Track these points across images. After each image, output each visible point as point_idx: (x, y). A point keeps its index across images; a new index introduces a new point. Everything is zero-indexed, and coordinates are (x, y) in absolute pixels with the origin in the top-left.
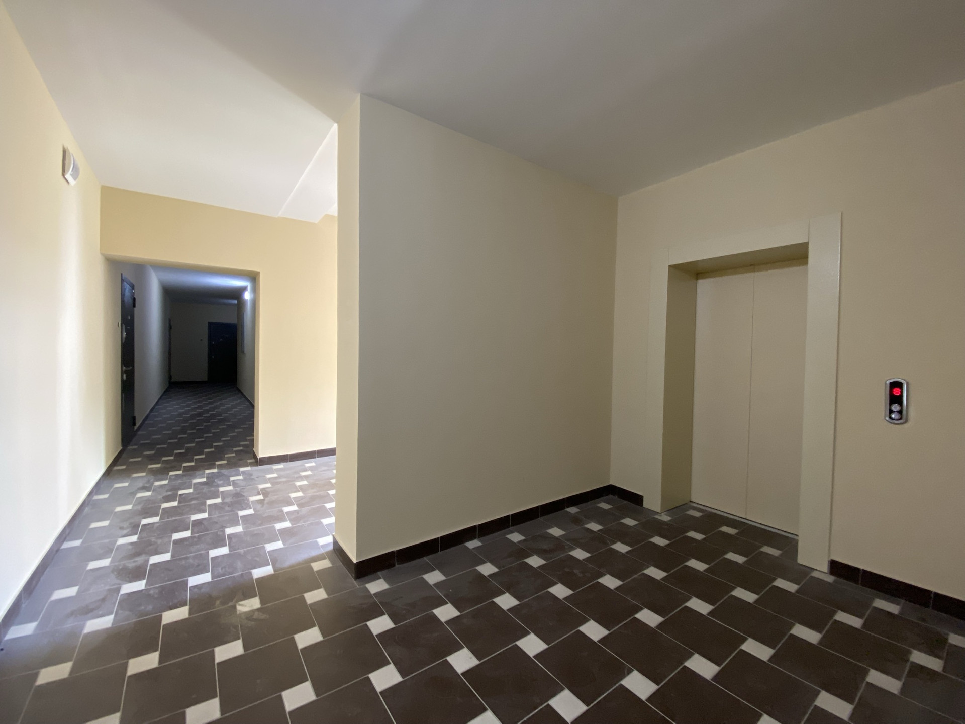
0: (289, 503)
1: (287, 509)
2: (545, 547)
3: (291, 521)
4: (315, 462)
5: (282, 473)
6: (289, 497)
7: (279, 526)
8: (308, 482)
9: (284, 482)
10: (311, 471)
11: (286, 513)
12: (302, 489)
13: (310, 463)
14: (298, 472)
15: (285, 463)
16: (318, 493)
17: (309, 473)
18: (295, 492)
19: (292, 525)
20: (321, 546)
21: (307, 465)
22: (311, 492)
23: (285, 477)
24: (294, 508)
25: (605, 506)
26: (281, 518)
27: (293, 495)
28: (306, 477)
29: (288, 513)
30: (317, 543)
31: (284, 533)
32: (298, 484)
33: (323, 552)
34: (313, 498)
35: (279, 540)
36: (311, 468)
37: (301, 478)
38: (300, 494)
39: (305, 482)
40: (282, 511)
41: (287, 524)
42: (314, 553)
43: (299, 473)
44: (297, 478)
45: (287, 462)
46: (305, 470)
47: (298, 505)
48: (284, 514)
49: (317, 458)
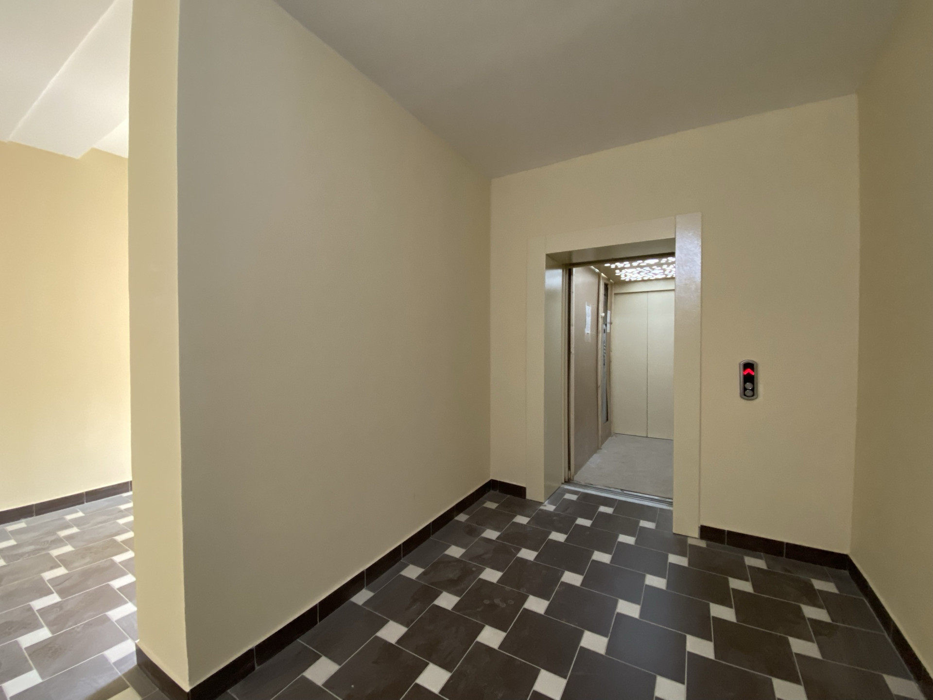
0: (44, 591)
1: (38, 604)
2: (451, 576)
3: (50, 625)
4: (83, 511)
5: (24, 537)
6: (42, 579)
7: (27, 640)
8: (73, 547)
9: (29, 553)
10: (78, 526)
11: (38, 611)
12: (64, 561)
13: (76, 513)
14: (53, 532)
15: (30, 519)
16: (94, 565)
17: (74, 530)
18: (52, 568)
19: (53, 632)
20: (115, 663)
21: (69, 517)
22: (80, 565)
23: (31, 544)
24: (54, 598)
25: (491, 505)
26: (29, 624)
27: (48, 575)
28: (70, 539)
29: (44, 611)
30: (105, 660)
31: (40, 652)
32: (55, 552)
33: (120, 674)
34: (86, 575)
35: (30, 669)
36: (77, 522)
37: (60, 542)
38: (61, 571)
39: (68, 548)
40: (30, 609)
41: (43, 634)
42: (103, 681)
43: (56, 534)
44: (53, 542)
45: (32, 516)
46: (67, 526)
47: (61, 593)
48: (34, 614)
49: (86, 504)
